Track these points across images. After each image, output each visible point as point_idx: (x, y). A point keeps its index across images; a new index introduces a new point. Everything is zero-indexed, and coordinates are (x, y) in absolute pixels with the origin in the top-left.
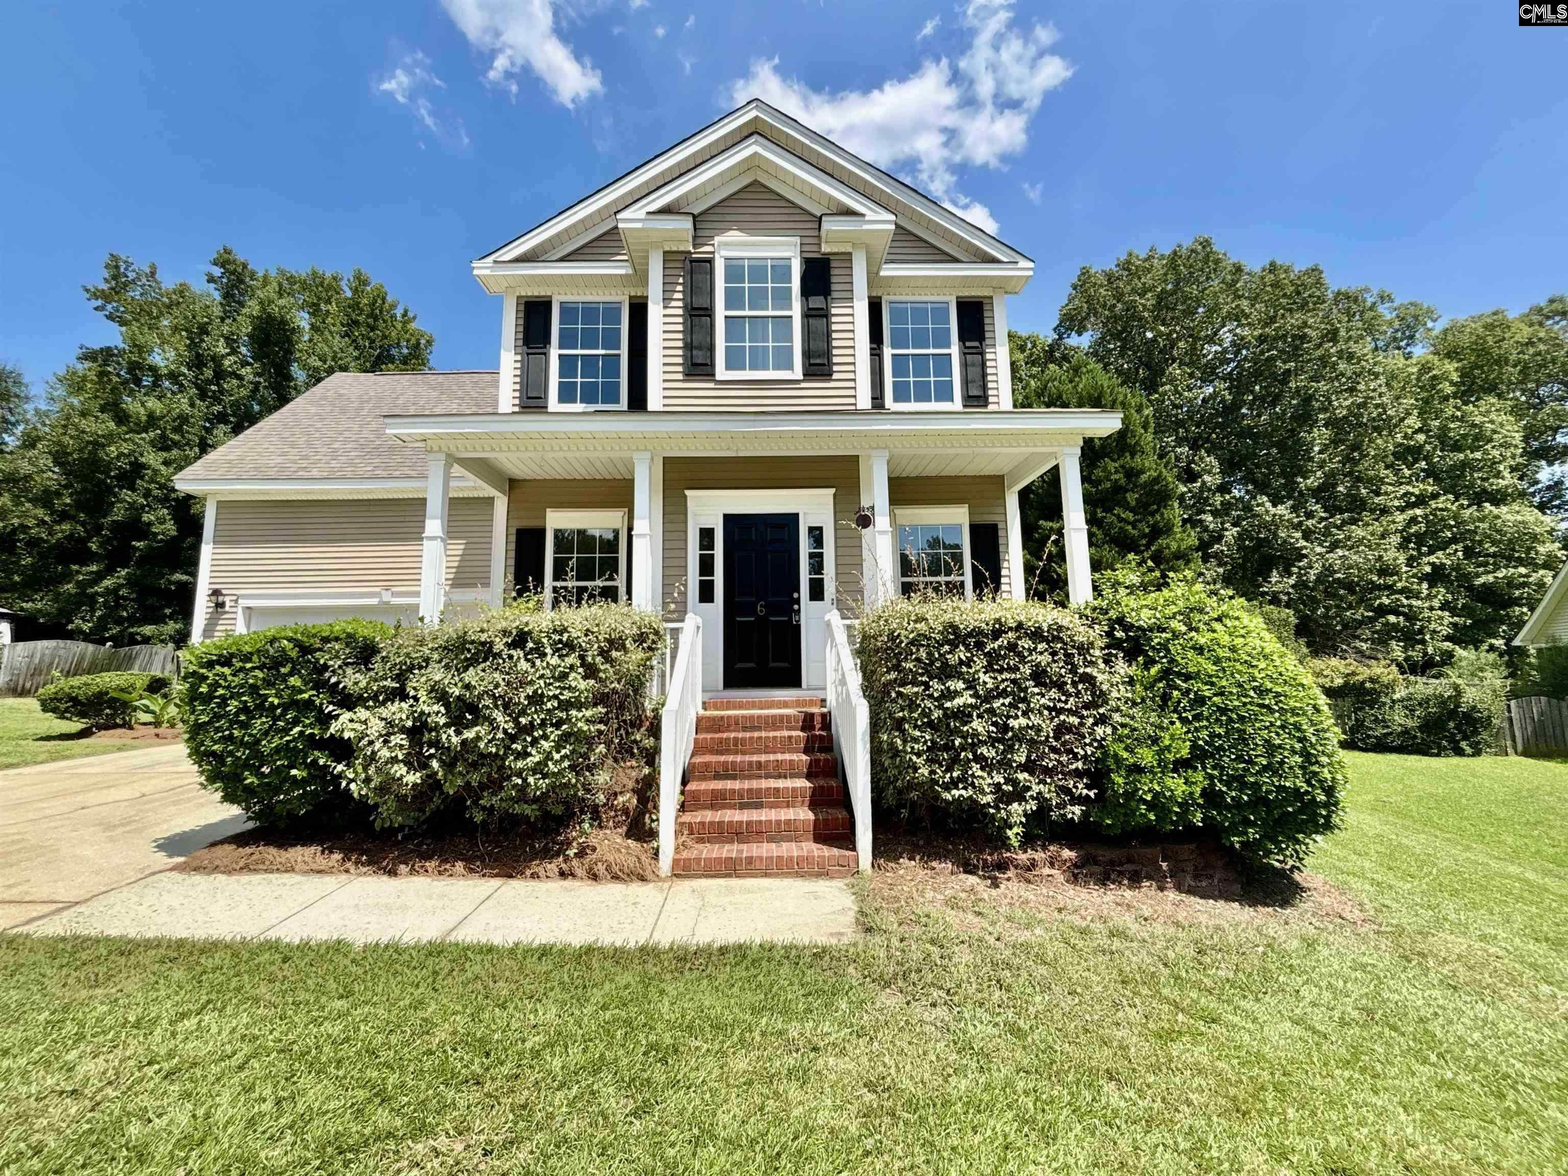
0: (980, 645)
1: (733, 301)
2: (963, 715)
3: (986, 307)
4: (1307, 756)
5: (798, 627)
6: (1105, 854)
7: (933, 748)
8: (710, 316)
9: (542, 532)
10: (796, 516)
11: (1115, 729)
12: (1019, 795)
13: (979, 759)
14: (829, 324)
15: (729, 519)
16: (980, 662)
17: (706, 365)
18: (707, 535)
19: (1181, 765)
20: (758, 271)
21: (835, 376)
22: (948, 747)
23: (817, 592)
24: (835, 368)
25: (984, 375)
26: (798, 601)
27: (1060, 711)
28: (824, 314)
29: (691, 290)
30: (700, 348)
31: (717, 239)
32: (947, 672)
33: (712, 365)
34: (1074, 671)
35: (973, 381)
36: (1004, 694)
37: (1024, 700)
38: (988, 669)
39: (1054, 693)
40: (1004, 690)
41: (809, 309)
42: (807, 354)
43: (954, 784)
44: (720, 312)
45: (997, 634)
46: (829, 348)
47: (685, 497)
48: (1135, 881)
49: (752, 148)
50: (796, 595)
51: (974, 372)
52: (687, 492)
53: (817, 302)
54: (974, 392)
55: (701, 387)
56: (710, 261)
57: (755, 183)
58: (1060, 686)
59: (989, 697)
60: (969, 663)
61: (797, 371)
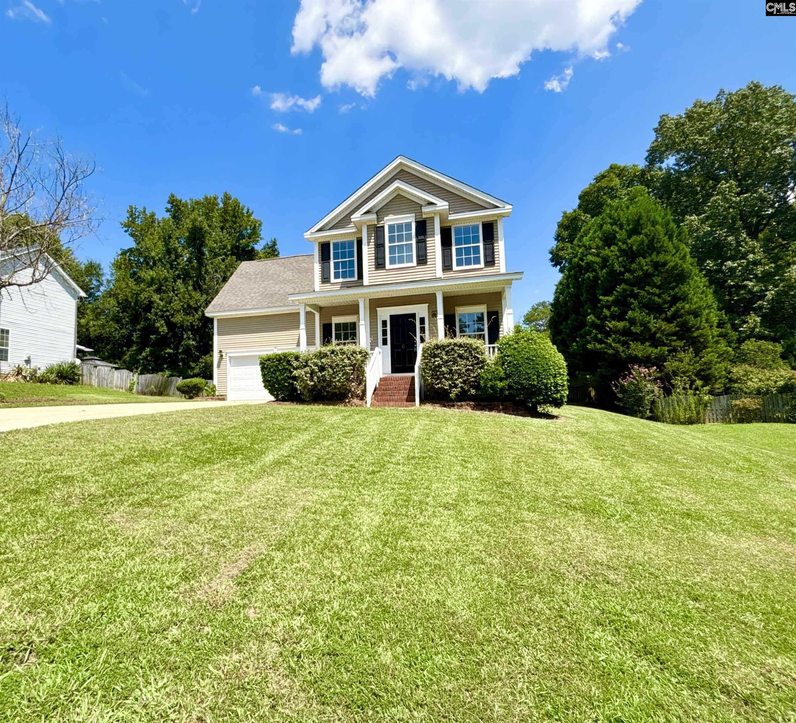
0: (444, 349)
1: (392, 240)
2: (439, 366)
3: (494, 224)
4: (538, 376)
6: (483, 404)
7: (432, 375)
8: (384, 247)
9: (331, 324)
12: (456, 386)
13: (445, 378)
14: (425, 245)
15: (392, 317)
16: (444, 353)
18: (384, 323)
19: (501, 379)
20: (400, 227)
21: (428, 263)
22: (436, 375)
24: (428, 260)
25: (493, 252)
26: (416, 343)
27: (466, 366)
28: (424, 241)
29: (377, 238)
30: (380, 259)
31: (386, 218)
32: (435, 356)
34: (472, 355)
35: (489, 256)
36: (451, 361)
37: (456, 363)
38: (446, 355)
41: (419, 240)
42: (418, 256)
43: (438, 384)
44: (387, 245)
45: (448, 346)
46: (426, 253)
48: (491, 410)
49: (397, 184)
50: (415, 341)
51: (489, 252)
52: (378, 309)
53: (421, 237)
54: (490, 259)
55: (381, 272)
56: (383, 227)
57: (399, 195)
59: (447, 362)
60: (441, 353)
61: (414, 263)
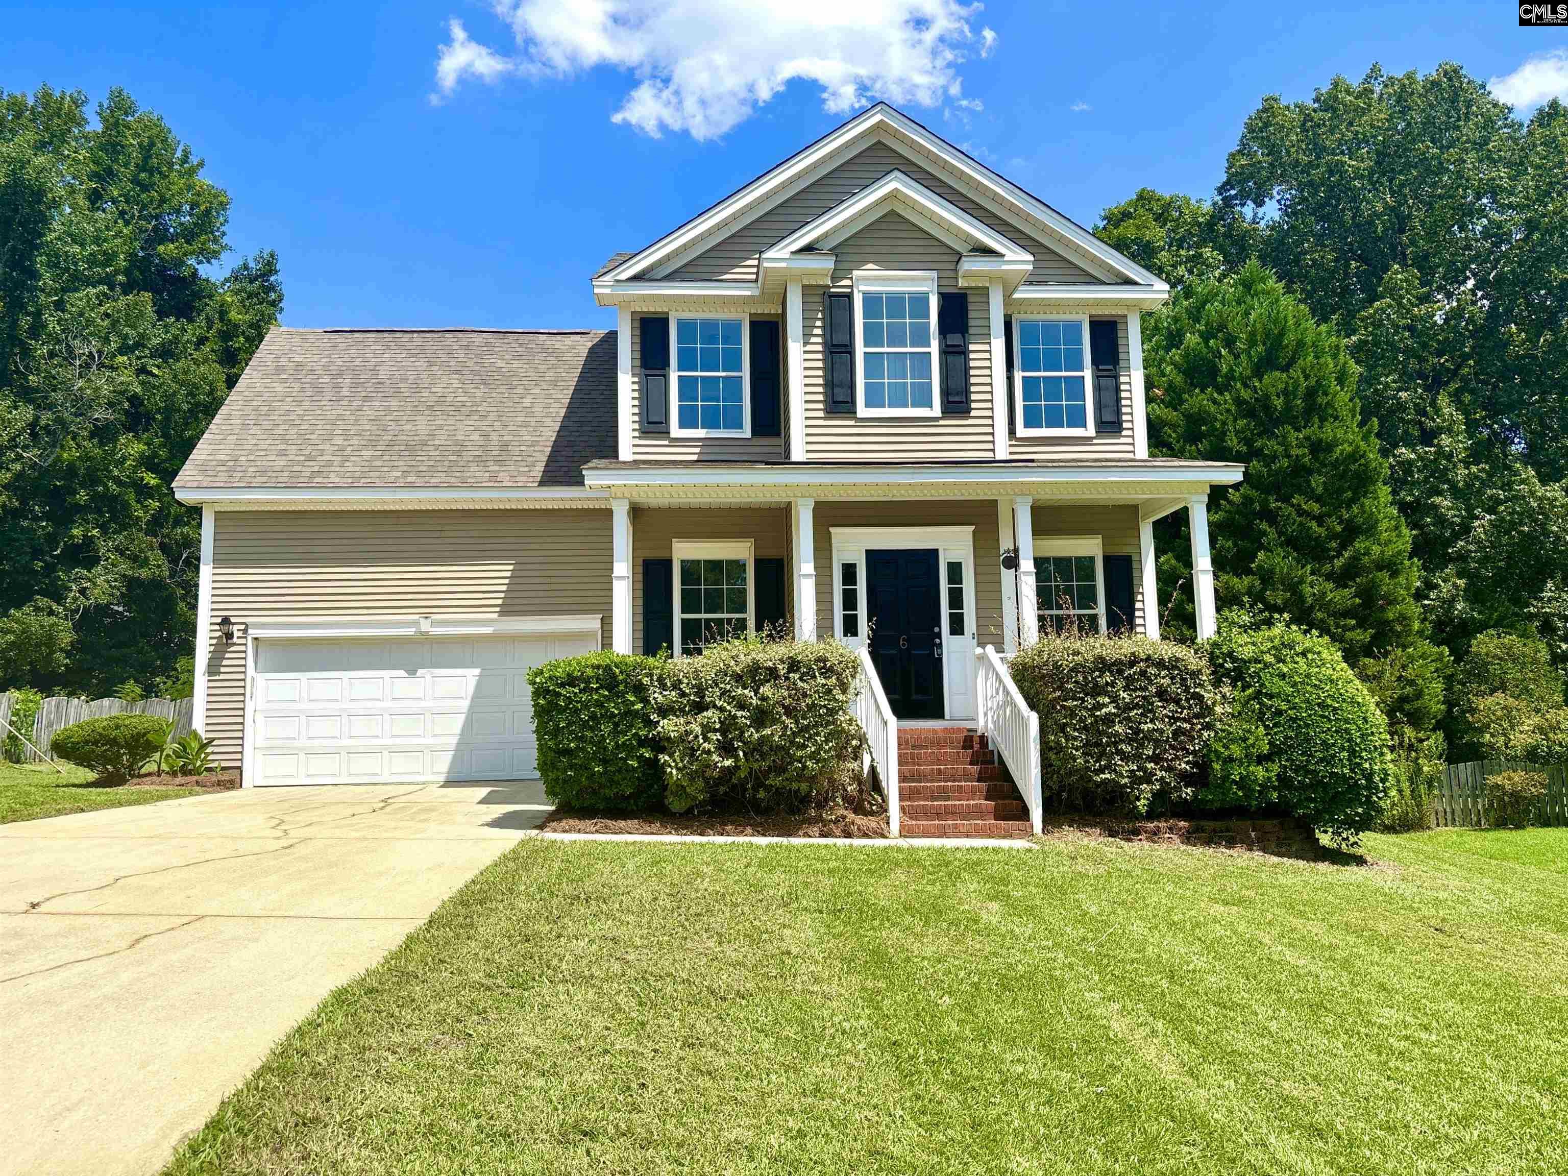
0: (1120, 672)
1: (872, 337)
2: (1108, 720)
3: (1119, 327)
4: (1353, 753)
5: (940, 660)
6: (1209, 825)
7: (1087, 744)
8: (850, 353)
9: (668, 563)
10: (935, 552)
11: (1216, 733)
12: (1148, 778)
13: (1120, 752)
14: (967, 360)
15: (873, 556)
16: (1120, 684)
17: (847, 402)
18: (849, 573)
19: (1261, 760)
20: (896, 302)
21: (973, 413)
22: (1098, 744)
23: (957, 627)
24: (973, 405)
25: (1118, 399)
26: (939, 636)
27: (1179, 719)
28: (964, 352)
29: (830, 326)
30: (841, 385)
31: (856, 273)
32: (1097, 690)
33: (853, 402)
34: (1187, 690)
35: (1106, 406)
36: (1137, 706)
37: (1150, 711)
38: (1126, 688)
39: (1172, 707)
40: (1137, 704)
41: (947, 346)
42: (946, 392)
43: (1101, 770)
44: (860, 349)
45: (1132, 664)
46: (967, 385)
47: (830, 533)
48: (1231, 844)
49: (894, 184)
50: (936, 630)
51: (1108, 397)
52: (832, 530)
53: (954, 339)
54: (1108, 417)
55: (842, 425)
56: (849, 297)
57: (892, 213)
58: (1177, 702)
59: (1128, 707)
60: (1113, 684)
61: (936, 410)
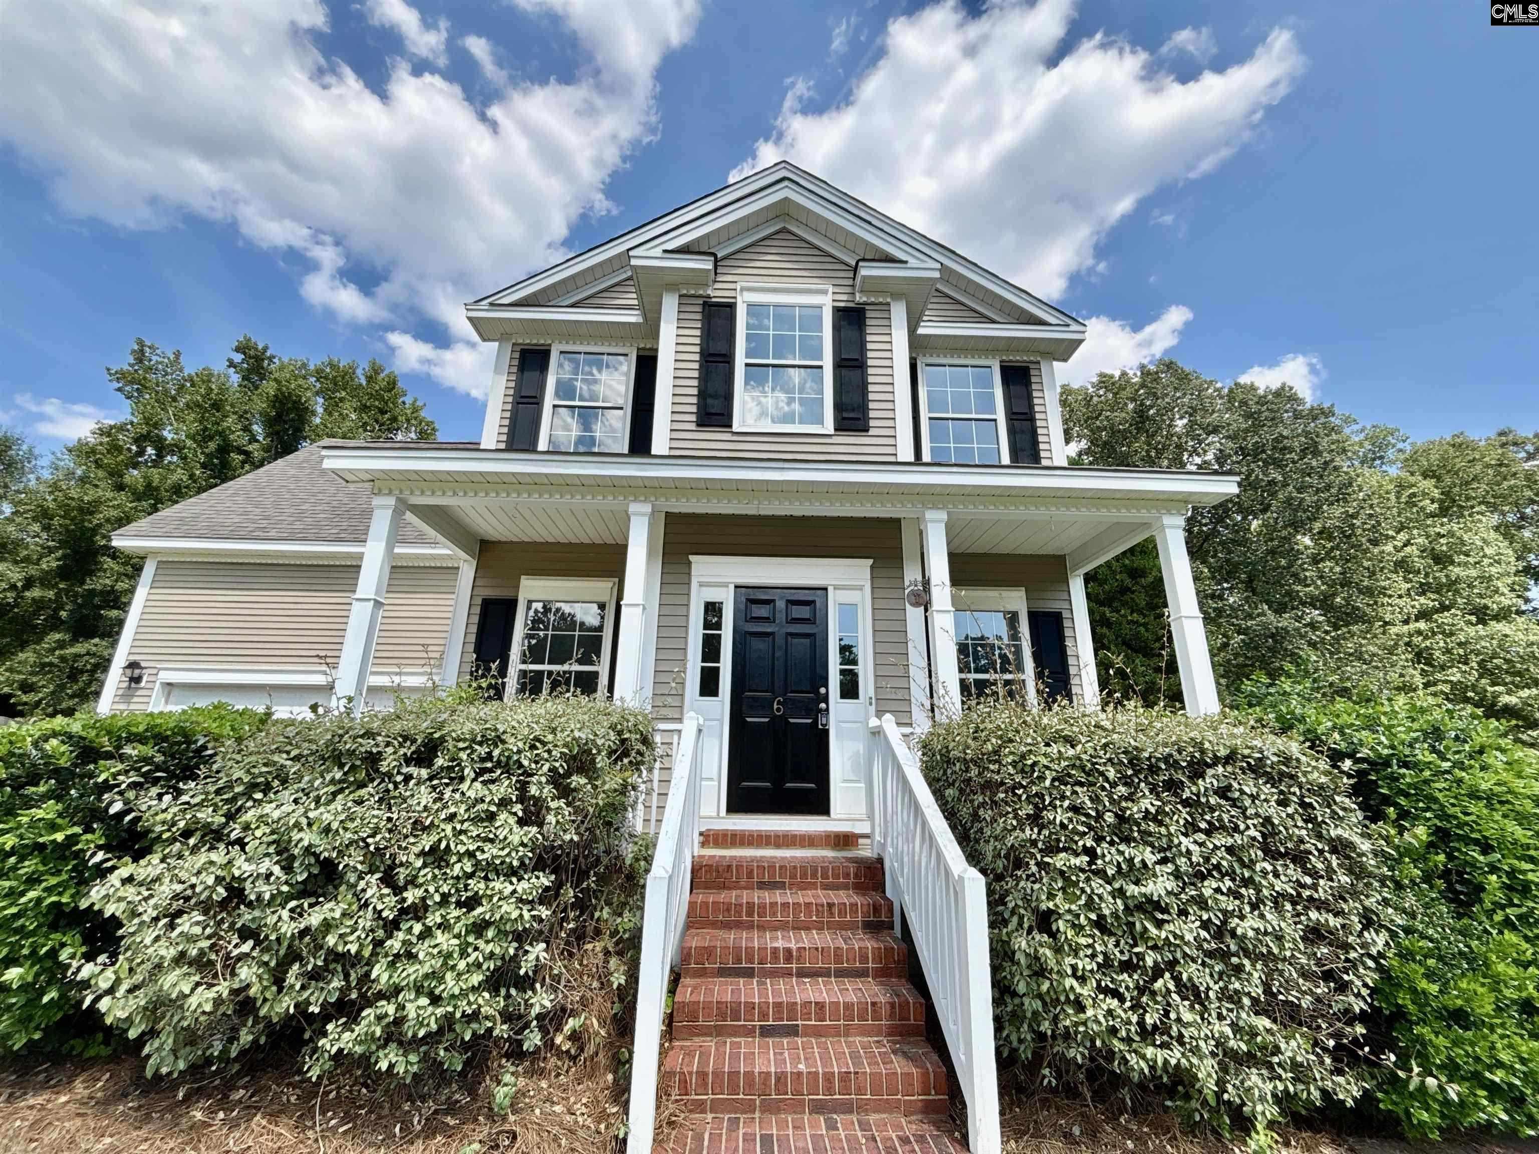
1: (756, 346)
3: (1032, 372)
5: (826, 732)
8: (728, 362)
9: (512, 604)
10: (824, 590)
14: (864, 376)
15: (742, 593)
17: (722, 415)
18: (713, 610)
20: (785, 314)
21: (872, 432)
23: (850, 690)
24: (872, 423)
25: (1035, 443)
26: (826, 699)
28: (861, 367)
29: (708, 334)
30: (715, 396)
31: (740, 284)
33: (730, 415)
35: (1022, 450)
41: (843, 359)
42: (838, 407)
44: (741, 359)
46: (865, 401)
47: (690, 563)
49: (782, 193)
50: (823, 690)
51: (1023, 440)
52: (694, 560)
53: (850, 352)
54: (1025, 461)
56: (732, 306)
57: (784, 230)
